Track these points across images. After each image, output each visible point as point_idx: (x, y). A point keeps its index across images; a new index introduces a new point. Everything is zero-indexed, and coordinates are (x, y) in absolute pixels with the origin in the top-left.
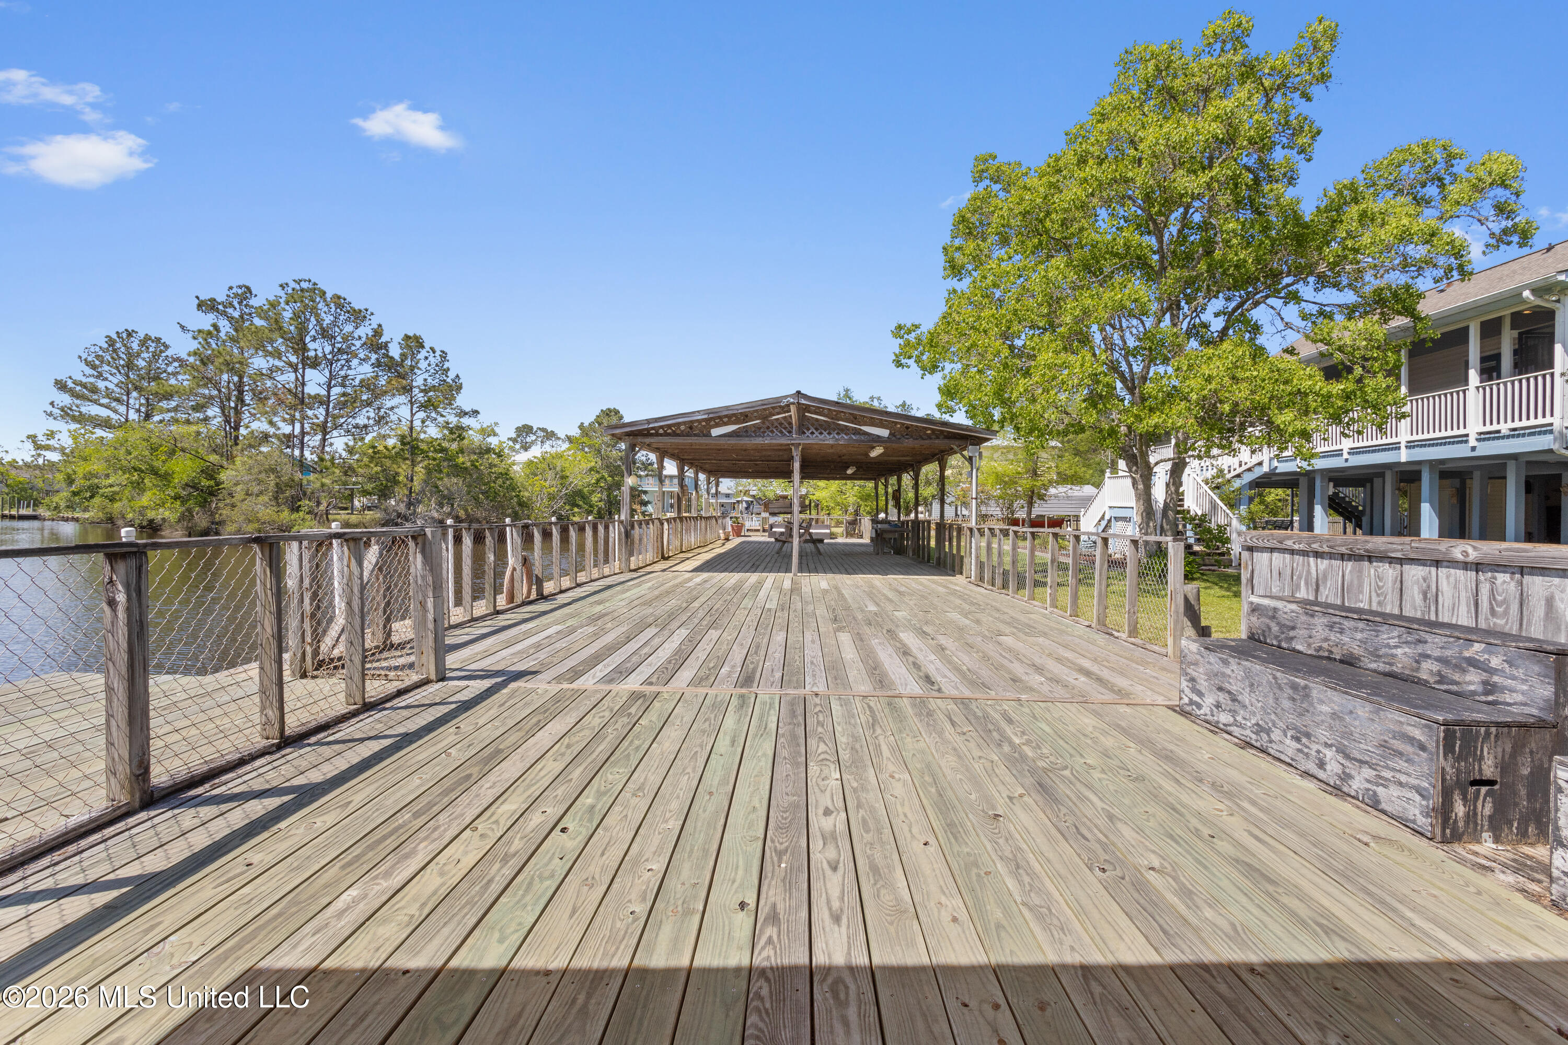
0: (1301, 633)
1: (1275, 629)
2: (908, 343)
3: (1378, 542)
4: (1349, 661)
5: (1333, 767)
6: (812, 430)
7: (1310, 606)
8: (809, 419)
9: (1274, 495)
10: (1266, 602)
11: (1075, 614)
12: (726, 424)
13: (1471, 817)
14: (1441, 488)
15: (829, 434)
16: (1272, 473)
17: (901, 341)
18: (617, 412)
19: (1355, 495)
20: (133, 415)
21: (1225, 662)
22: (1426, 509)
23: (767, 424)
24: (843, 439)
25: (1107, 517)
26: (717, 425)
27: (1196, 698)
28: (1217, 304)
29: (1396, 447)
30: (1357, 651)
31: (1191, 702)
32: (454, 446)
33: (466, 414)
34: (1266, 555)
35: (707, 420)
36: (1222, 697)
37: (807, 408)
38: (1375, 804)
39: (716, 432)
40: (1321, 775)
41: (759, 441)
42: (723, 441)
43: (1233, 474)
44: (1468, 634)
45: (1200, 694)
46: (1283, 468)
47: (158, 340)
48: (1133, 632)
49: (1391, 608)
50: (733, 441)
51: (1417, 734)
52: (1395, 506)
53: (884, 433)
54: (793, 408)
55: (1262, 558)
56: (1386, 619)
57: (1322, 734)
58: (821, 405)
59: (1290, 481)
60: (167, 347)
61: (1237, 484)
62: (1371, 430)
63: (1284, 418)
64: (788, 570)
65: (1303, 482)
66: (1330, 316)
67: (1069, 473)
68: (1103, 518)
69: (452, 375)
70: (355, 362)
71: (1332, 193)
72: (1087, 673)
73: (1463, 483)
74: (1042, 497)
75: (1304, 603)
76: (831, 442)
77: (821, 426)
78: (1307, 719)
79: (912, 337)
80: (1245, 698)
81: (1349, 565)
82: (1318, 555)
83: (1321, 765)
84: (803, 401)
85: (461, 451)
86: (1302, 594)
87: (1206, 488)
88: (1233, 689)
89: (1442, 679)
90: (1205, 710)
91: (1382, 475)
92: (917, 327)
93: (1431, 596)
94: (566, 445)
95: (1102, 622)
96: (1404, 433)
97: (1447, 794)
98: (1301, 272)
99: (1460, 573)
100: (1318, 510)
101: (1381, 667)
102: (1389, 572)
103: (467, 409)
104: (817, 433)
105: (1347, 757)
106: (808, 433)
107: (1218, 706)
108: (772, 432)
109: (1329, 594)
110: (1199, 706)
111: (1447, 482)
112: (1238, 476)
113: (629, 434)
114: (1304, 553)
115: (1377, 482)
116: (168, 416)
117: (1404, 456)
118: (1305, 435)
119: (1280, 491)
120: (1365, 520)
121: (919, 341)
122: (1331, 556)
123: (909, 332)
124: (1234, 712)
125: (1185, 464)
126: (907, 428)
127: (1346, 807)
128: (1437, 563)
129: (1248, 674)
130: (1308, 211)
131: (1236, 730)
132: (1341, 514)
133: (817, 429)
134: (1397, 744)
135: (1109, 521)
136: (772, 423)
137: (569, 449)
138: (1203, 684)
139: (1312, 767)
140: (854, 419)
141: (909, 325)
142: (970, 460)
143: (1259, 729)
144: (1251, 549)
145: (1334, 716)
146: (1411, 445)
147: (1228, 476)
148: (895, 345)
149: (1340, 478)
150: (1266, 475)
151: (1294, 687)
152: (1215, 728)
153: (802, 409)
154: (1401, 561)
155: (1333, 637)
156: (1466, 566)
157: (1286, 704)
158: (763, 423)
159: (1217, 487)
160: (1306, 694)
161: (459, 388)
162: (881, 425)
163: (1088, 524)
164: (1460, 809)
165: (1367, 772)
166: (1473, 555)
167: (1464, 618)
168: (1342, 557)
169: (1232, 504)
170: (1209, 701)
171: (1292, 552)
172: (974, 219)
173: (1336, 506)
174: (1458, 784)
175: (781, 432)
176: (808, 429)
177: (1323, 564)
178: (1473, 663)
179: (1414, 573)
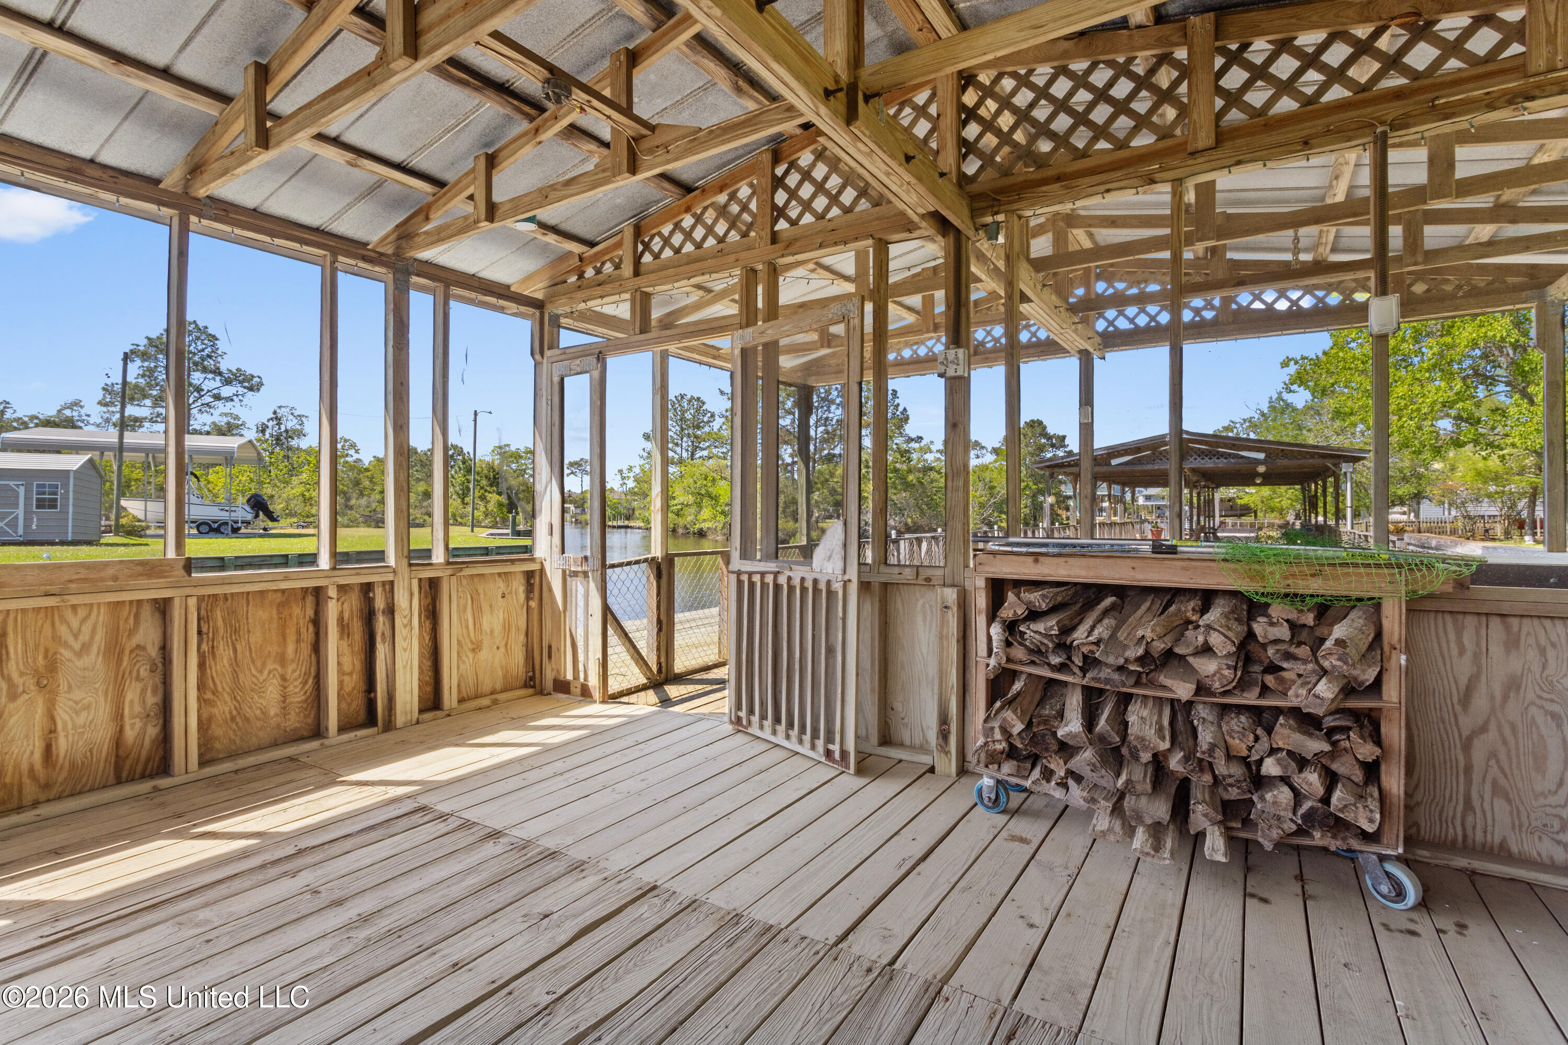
6: (1195, 456)
8: (1192, 448)
12: (1122, 455)
15: (1210, 458)
18: (1040, 423)
20: (685, 455)
23: (1156, 454)
24: (1222, 463)
26: (1116, 457)
32: (905, 467)
33: (913, 440)
35: (1108, 454)
39: (1114, 462)
41: (1149, 467)
42: (1121, 468)
47: (698, 399)
50: (1128, 468)
53: (1261, 456)
60: (704, 403)
69: (901, 409)
70: (833, 407)
77: (1203, 453)
85: (910, 471)
94: (993, 457)
103: (913, 436)
104: (1199, 459)
106: (1191, 460)
108: (1161, 459)
113: (1048, 467)
116: (705, 453)
126: (1282, 451)
133: (1199, 456)
136: (1161, 453)
137: (996, 461)
158: (1153, 453)
161: (907, 419)
162: (1258, 450)
176: (1192, 456)
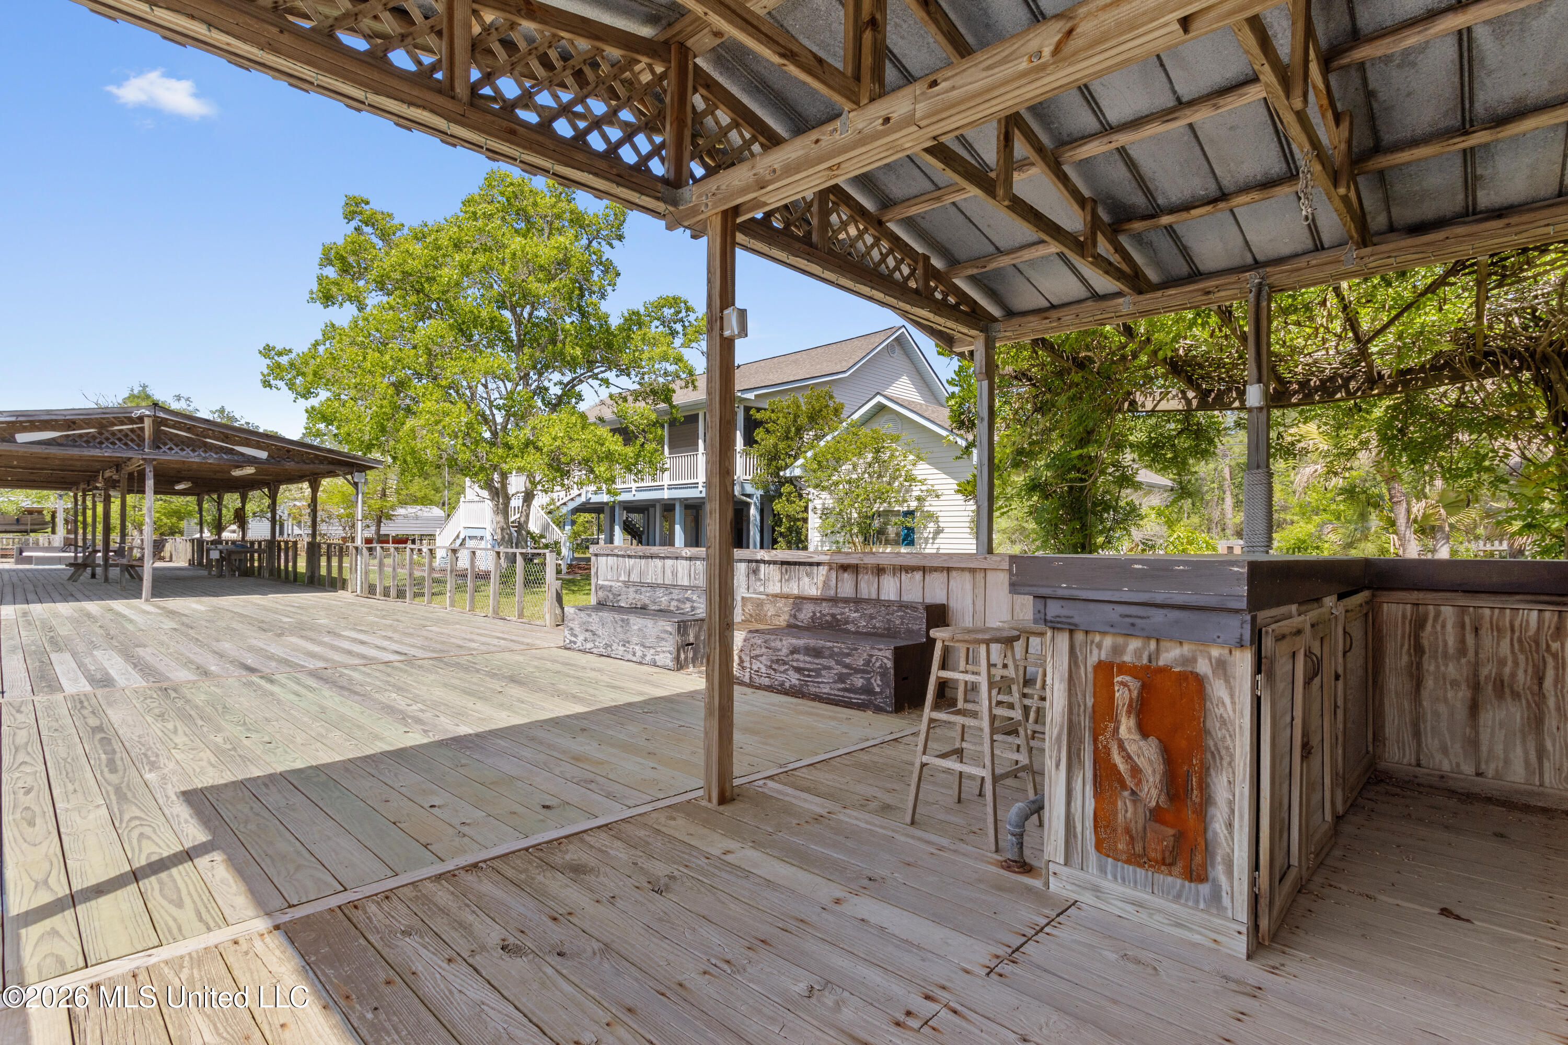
0: (623, 597)
1: (611, 597)
2: (279, 365)
3: (655, 549)
4: (644, 608)
5: (639, 654)
6: (170, 445)
7: (627, 584)
8: (165, 433)
9: (583, 517)
10: (606, 583)
11: (472, 609)
12: (40, 430)
13: (686, 659)
14: (686, 515)
15: (194, 451)
16: (588, 502)
17: (268, 361)
19: (636, 518)
21: (589, 615)
22: (678, 528)
23: (106, 434)
24: (212, 458)
25: (462, 536)
26: (25, 430)
27: (573, 639)
28: (556, 376)
29: (661, 488)
30: (647, 602)
31: (571, 642)
34: (604, 558)
35: (12, 423)
36: (588, 635)
37: (164, 422)
38: (655, 665)
39: (23, 437)
40: (634, 659)
41: (91, 452)
42: (34, 448)
43: (561, 502)
44: (685, 588)
45: (576, 636)
46: (595, 499)
48: (521, 615)
49: (660, 581)
50: (51, 449)
51: (669, 629)
52: (662, 527)
53: (263, 455)
54: (146, 419)
55: (602, 560)
56: (658, 586)
57: (635, 640)
58: (188, 421)
59: (597, 509)
61: (564, 510)
62: (648, 478)
63: (601, 469)
64: (138, 595)
65: (607, 510)
66: (625, 400)
67: (419, 494)
68: (458, 537)
71: (626, 314)
72: (498, 638)
73: (697, 513)
74: (389, 517)
75: (624, 582)
76: (197, 460)
77: (183, 443)
78: (628, 635)
79: (284, 360)
80: (600, 632)
81: (643, 561)
82: (629, 557)
83: (634, 654)
84: (162, 415)
86: (622, 578)
87: (542, 513)
88: (593, 629)
89: (678, 608)
90: (579, 644)
91: (654, 506)
92: (290, 351)
93: (675, 574)
95: (496, 612)
96: (666, 479)
97: (678, 651)
98: (610, 364)
99: (684, 562)
100: (617, 529)
101: (656, 608)
102: (658, 563)
104: (176, 449)
105: (645, 647)
106: (164, 449)
107: (586, 640)
108: (113, 443)
109: (635, 577)
110: (575, 643)
111: (689, 511)
112: (565, 504)
114: (623, 556)
115: (651, 510)
117: (666, 495)
118: (612, 480)
119: (587, 515)
120: (644, 537)
121: (292, 365)
122: (635, 557)
123: (280, 354)
124: (594, 641)
125: (534, 496)
126: (288, 451)
127: (645, 667)
128: (677, 558)
129: (601, 619)
130: (615, 322)
131: (595, 650)
132: (629, 533)
133: (177, 445)
134: (663, 635)
135: (464, 540)
136: (113, 434)
138: (577, 630)
139: (630, 657)
140: (226, 438)
141: (279, 347)
142: (356, 485)
143: (607, 646)
144: (596, 555)
145: (640, 630)
146: (671, 487)
147: (558, 504)
148: (263, 364)
149: (631, 507)
150: (583, 504)
151: (623, 620)
152: (584, 651)
153: (158, 423)
154: (664, 558)
155: (637, 597)
156: (686, 559)
157: (619, 630)
158: (101, 433)
159: (550, 513)
160: (627, 622)
162: (258, 446)
163: (444, 540)
164: (682, 656)
165: (652, 651)
166: (689, 554)
167: (686, 583)
168: (640, 557)
169: (561, 524)
170: (581, 638)
171: (618, 556)
172: (351, 259)
173: (628, 528)
174: (683, 647)
175: (126, 444)
176: (165, 444)
177: (632, 561)
178: (688, 599)
179: (669, 563)
